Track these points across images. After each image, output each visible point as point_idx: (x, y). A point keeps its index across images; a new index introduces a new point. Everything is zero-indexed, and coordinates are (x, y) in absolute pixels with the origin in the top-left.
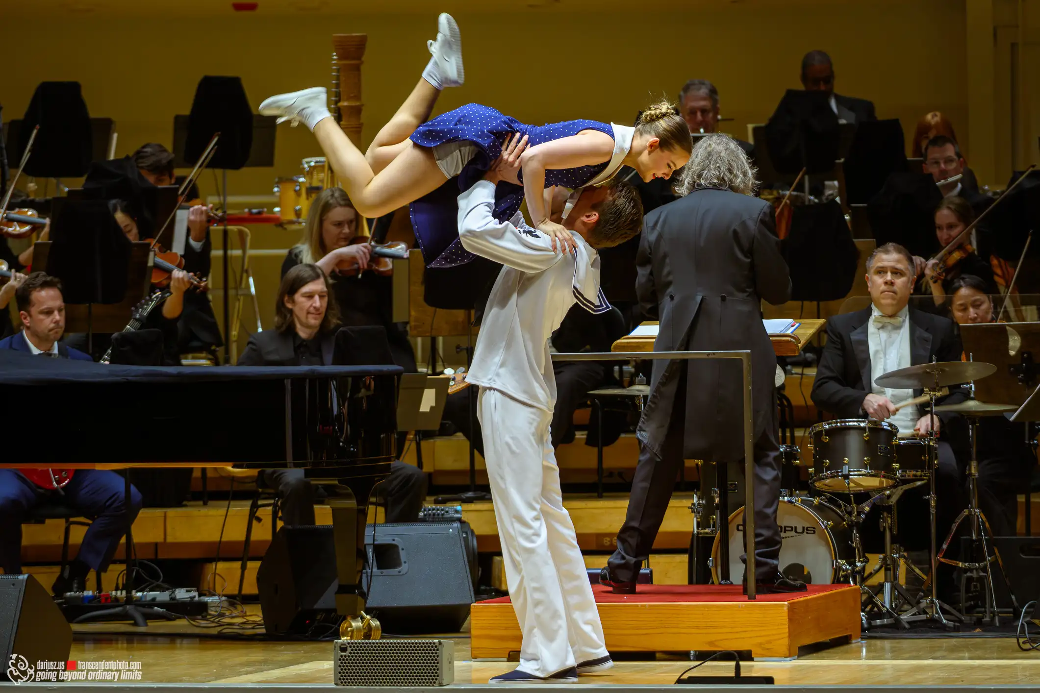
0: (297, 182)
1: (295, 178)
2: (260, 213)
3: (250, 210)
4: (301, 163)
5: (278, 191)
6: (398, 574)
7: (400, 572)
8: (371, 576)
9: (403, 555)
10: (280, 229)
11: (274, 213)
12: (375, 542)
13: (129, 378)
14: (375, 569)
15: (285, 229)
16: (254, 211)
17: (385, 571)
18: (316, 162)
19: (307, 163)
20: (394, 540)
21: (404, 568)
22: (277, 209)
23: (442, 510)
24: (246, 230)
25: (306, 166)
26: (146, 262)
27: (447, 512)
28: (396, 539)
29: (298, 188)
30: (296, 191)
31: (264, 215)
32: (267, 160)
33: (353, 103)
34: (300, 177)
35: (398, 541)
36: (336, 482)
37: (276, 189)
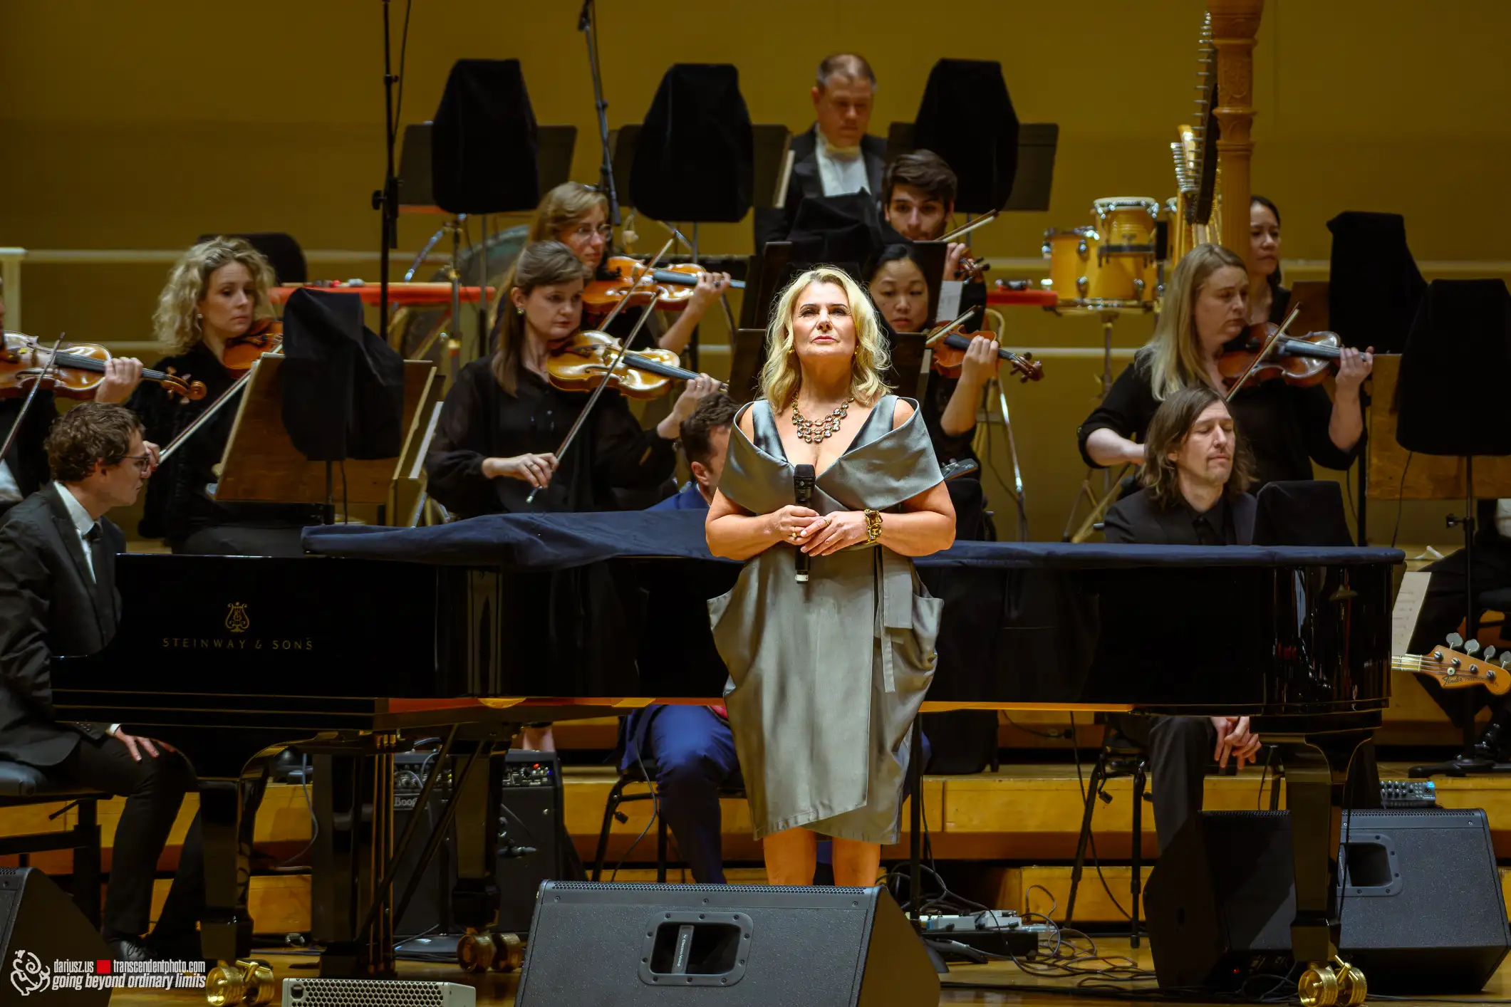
0: (1085, 238)
1: (1077, 230)
2: (1022, 288)
3: (1005, 283)
4: (1093, 207)
5: (1047, 252)
6: (1386, 894)
7: (1388, 891)
8: (1343, 897)
9: (1393, 861)
10: (1051, 314)
11: (1040, 286)
12: (1350, 841)
13: (965, 561)
14: (1348, 886)
15: (1059, 315)
16: (1014, 284)
17: (1366, 890)
18: (1119, 205)
19: (1102, 206)
20: (1378, 838)
21: (1394, 884)
22: (1047, 282)
23: (1403, 788)
24: (999, 315)
25: (1100, 210)
26: (919, 367)
27: (1411, 791)
28: (1382, 835)
29: (1083, 247)
30: (1079, 252)
31: (1029, 291)
32: (1038, 200)
33: (1240, 110)
34: (1087, 230)
35: (1384, 840)
36: (1303, 741)
37: (1045, 248)
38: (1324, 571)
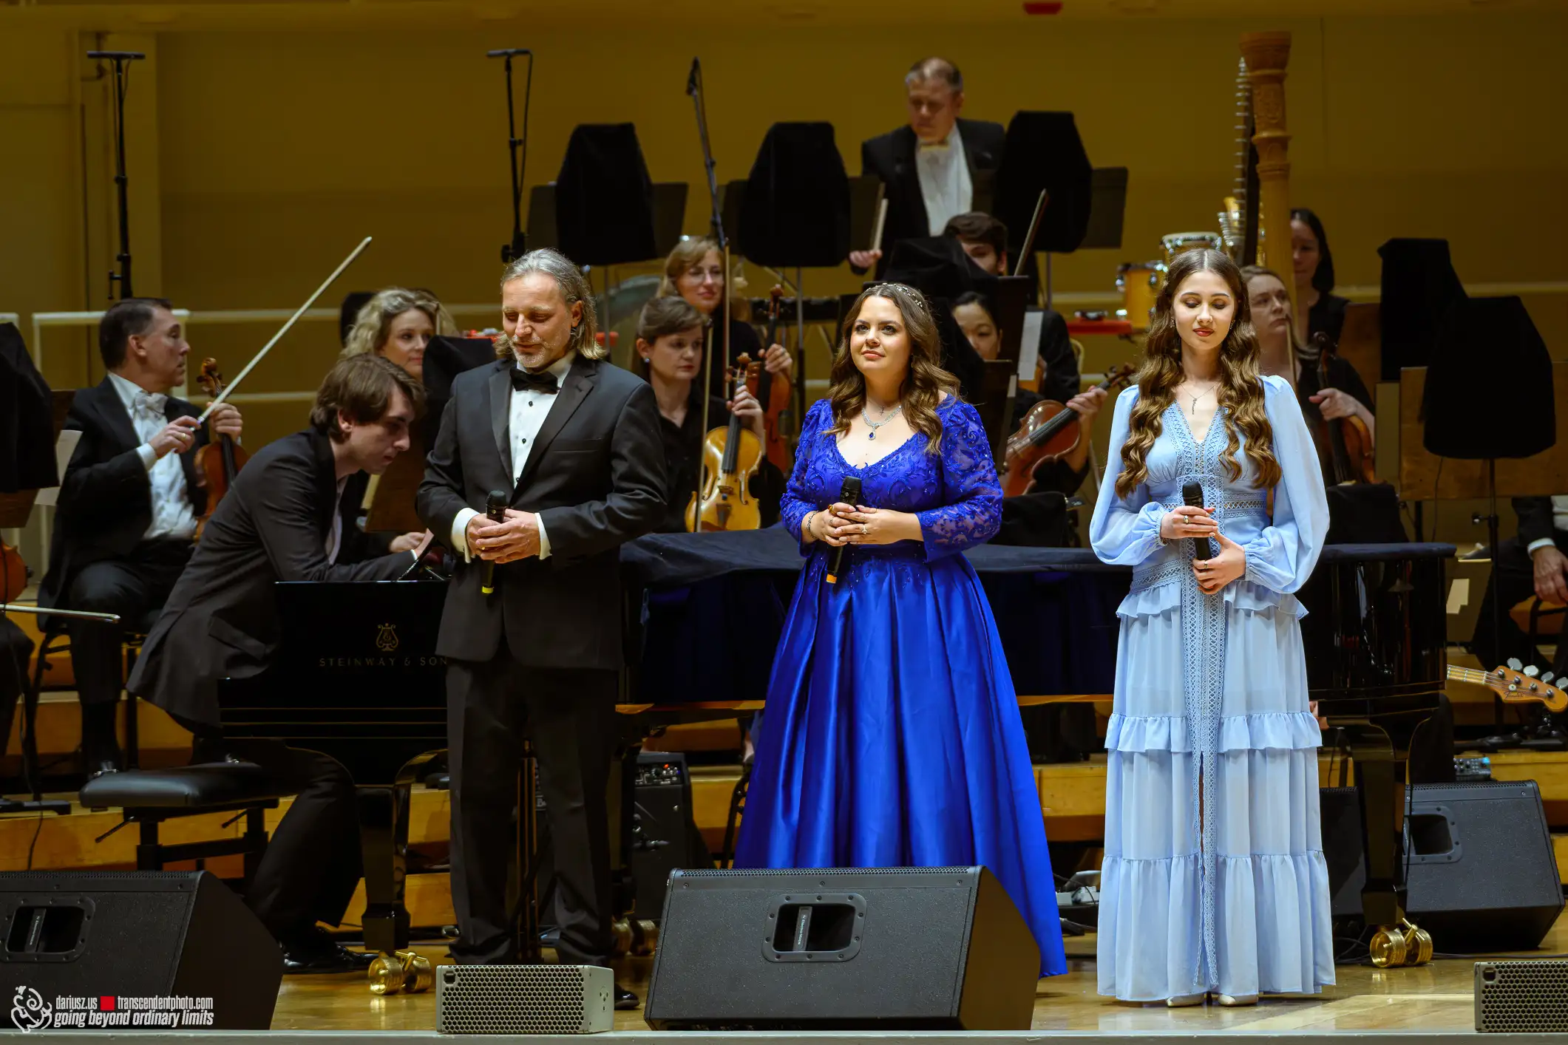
0: (1155, 271)
1: (1149, 265)
2: (1099, 318)
3: (1084, 314)
4: (1162, 243)
5: (1122, 285)
6: (1446, 860)
7: (1449, 858)
8: (1408, 864)
9: (1453, 832)
10: (1125, 342)
11: (1116, 317)
12: (1413, 813)
13: (1053, 566)
14: (1413, 855)
15: (1133, 342)
16: (1092, 315)
17: (1429, 857)
18: (1185, 240)
19: (1170, 241)
20: (1439, 809)
21: (1455, 851)
22: (1122, 312)
23: (1461, 764)
24: (1079, 344)
25: (1168, 245)
26: (1006, 392)
27: (1468, 767)
28: (1442, 807)
29: (1153, 279)
30: (1150, 284)
31: (1106, 322)
32: (1112, 239)
33: (1276, 132)
34: (1156, 264)
35: (1445, 811)
36: (1367, 722)
37: (1119, 282)
38: (1382, 565)
